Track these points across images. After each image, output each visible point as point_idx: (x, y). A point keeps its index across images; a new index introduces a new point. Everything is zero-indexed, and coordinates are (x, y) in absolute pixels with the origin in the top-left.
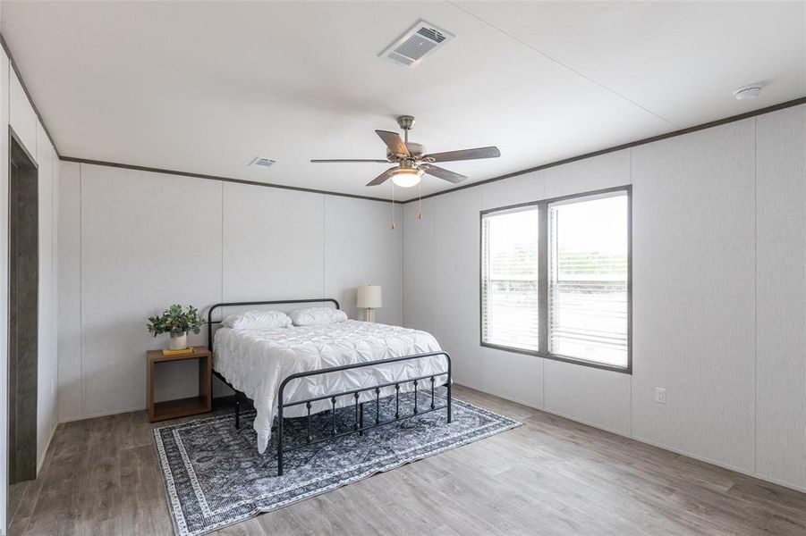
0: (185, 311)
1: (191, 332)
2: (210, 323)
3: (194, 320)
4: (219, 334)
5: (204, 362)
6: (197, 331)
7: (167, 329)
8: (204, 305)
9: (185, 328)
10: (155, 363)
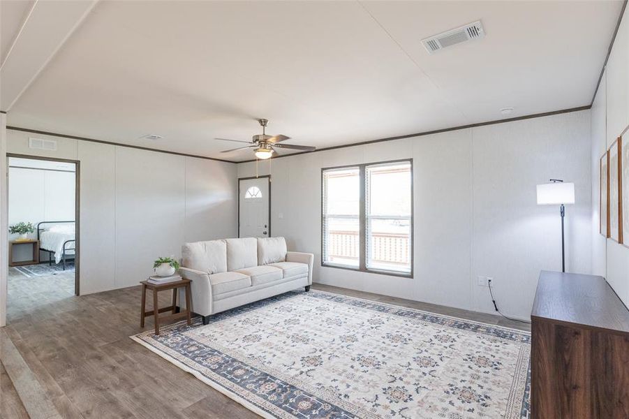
0: (26, 224)
1: (29, 233)
2: (38, 230)
3: (30, 228)
4: (42, 235)
5: (35, 245)
6: (32, 232)
7: (18, 231)
8: (36, 222)
9: (26, 231)
10: (13, 244)
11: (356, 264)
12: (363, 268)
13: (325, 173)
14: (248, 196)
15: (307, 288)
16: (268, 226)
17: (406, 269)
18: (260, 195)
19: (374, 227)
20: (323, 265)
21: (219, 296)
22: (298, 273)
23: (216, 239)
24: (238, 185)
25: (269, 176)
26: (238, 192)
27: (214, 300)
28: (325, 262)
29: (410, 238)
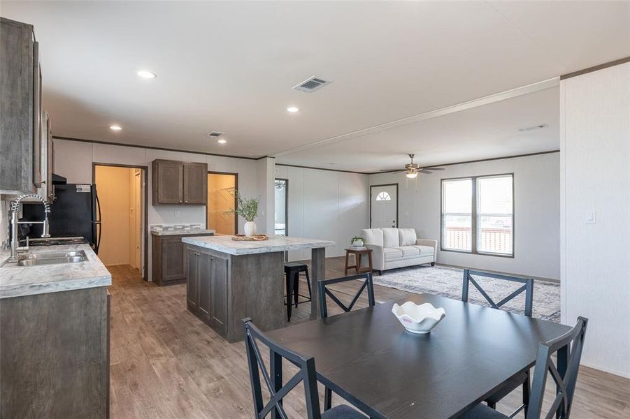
11: (469, 249)
12: (475, 252)
13: (444, 182)
14: (378, 199)
15: (433, 264)
16: (395, 220)
17: (509, 251)
18: (389, 198)
19: (483, 224)
20: (442, 250)
21: (387, 260)
22: (428, 253)
23: (377, 228)
24: (370, 190)
25: (397, 184)
26: (370, 196)
27: (385, 262)
28: (443, 248)
29: (512, 232)
